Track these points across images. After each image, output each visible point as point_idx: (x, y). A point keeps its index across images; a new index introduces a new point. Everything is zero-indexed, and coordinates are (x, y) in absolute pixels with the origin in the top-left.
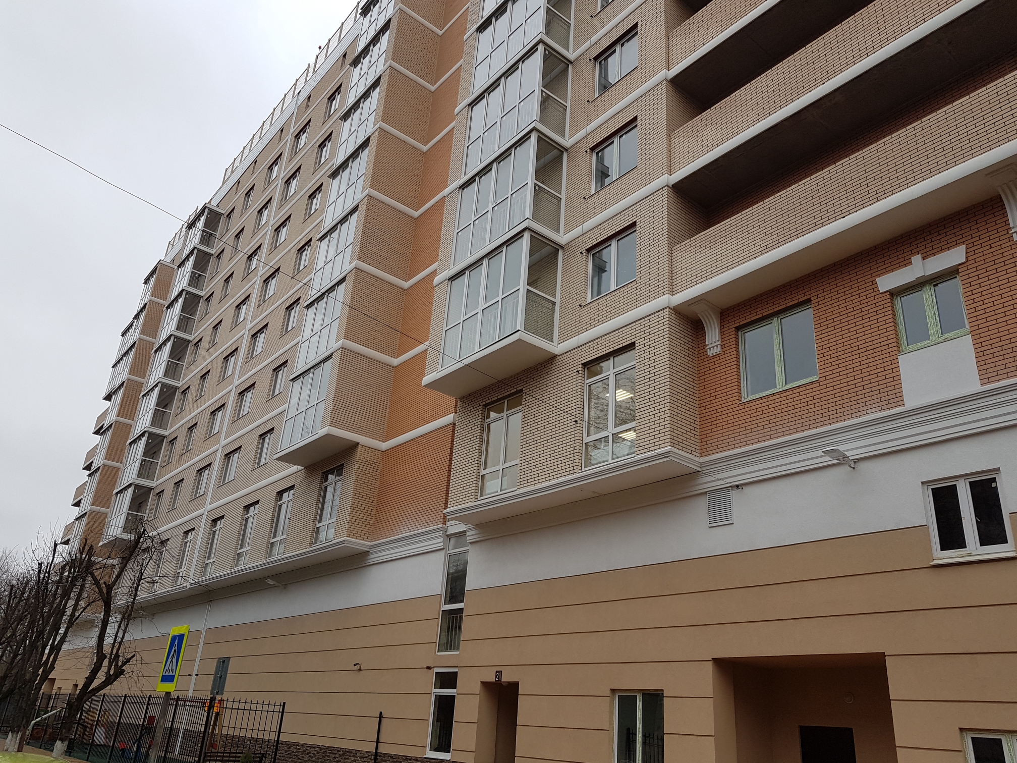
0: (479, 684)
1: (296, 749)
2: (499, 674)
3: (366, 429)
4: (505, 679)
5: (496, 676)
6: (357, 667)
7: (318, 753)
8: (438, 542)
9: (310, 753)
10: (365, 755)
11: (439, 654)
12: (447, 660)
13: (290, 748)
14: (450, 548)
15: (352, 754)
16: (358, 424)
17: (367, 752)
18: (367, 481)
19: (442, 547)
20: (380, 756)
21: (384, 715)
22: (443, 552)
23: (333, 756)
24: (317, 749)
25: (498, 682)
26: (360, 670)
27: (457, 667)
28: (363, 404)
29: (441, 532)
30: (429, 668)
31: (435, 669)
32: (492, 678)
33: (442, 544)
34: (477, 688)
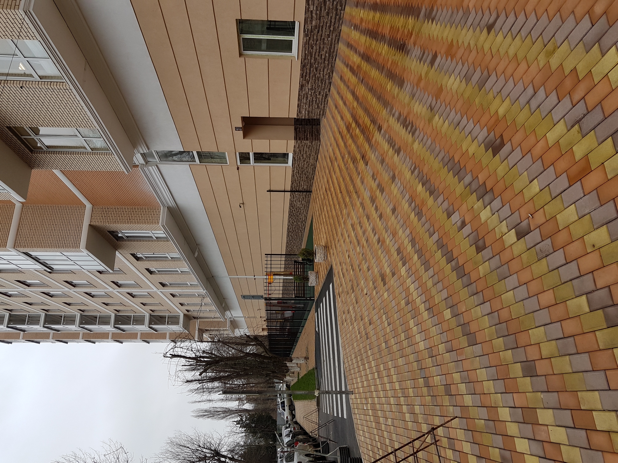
0: (245, 140)
1: (290, 229)
2: (237, 129)
3: (77, 221)
4: (240, 125)
5: (238, 130)
6: (242, 205)
7: (292, 218)
8: (152, 169)
9: (292, 222)
10: (292, 197)
11: (228, 163)
12: (232, 159)
13: (290, 231)
14: (155, 161)
15: (292, 203)
16: (75, 227)
17: (291, 196)
18: (117, 215)
19: (155, 167)
20: (293, 189)
21: (269, 189)
22: (159, 166)
23: (293, 211)
24: (290, 219)
25: (243, 129)
26: (243, 204)
27: (235, 153)
28: (58, 225)
29: (144, 168)
30: (238, 169)
31: (238, 165)
32: (241, 132)
33: (153, 167)
34: (248, 141)
